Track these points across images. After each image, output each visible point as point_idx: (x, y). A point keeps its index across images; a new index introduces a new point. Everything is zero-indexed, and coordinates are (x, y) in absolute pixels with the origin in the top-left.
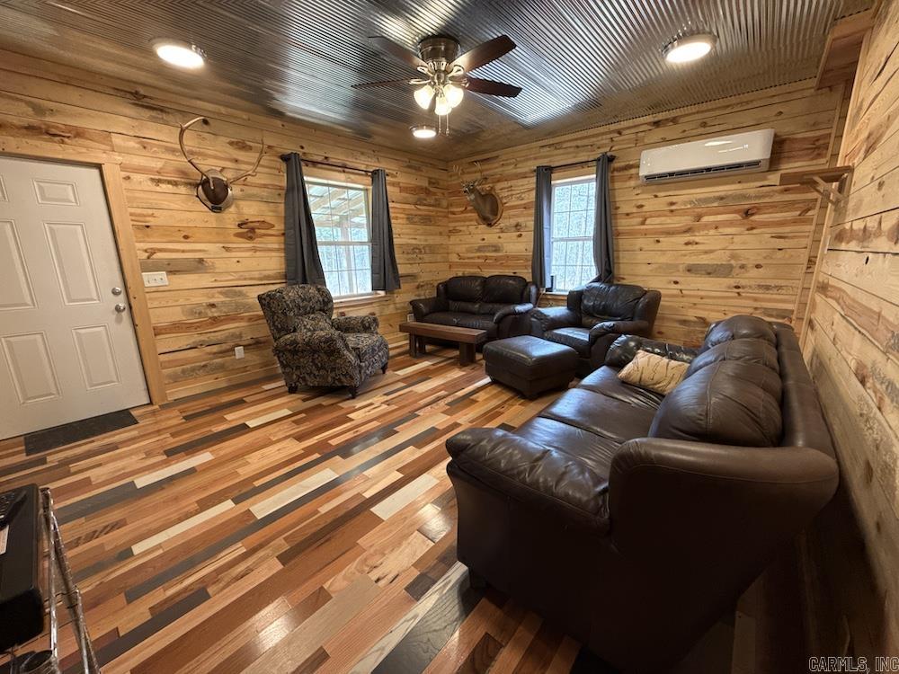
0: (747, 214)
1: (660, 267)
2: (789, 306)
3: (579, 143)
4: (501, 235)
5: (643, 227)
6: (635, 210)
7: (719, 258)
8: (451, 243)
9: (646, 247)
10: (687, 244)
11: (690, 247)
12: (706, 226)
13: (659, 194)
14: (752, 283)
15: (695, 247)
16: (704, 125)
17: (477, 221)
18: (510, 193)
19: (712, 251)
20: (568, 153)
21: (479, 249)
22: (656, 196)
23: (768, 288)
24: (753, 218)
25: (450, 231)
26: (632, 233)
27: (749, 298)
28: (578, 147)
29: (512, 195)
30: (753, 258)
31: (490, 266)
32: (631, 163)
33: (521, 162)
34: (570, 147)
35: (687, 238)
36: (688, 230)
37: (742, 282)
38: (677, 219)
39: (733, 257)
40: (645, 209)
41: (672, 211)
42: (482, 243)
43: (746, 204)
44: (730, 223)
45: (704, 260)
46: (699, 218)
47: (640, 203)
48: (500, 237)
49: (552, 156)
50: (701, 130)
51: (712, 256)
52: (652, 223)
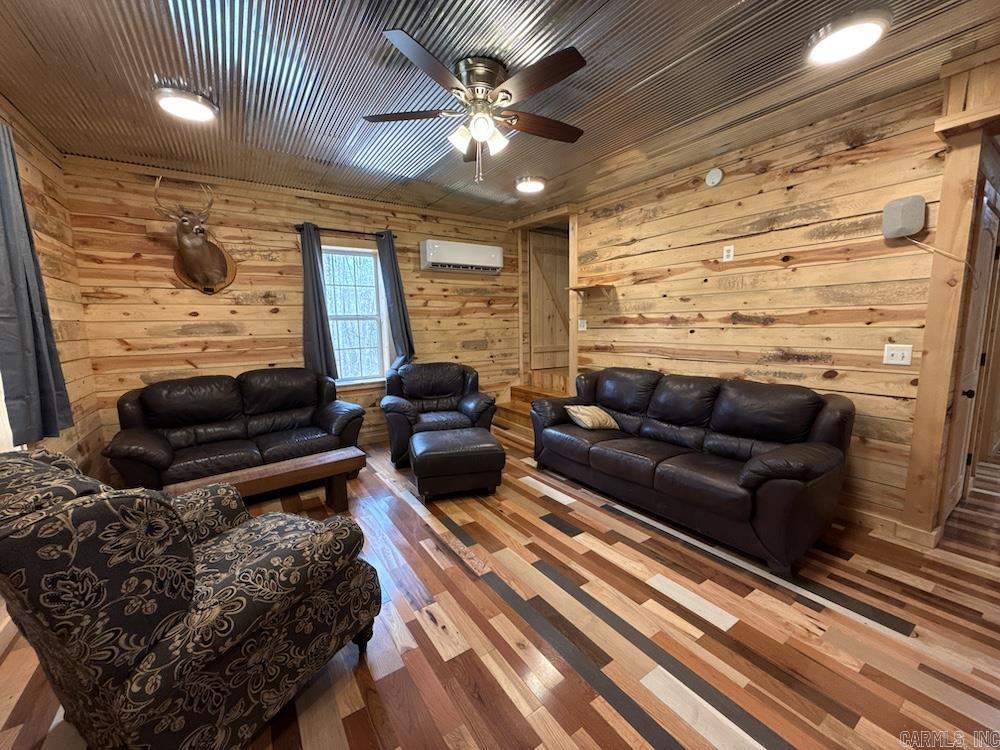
0: (489, 303)
1: (443, 346)
3: (353, 210)
4: (235, 308)
5: (426, 308)
6: (417, 292)
7: (480, 335)
8: (87, 318)
9: (430, 327)
10: (459, 325)
11: (462, 327)
12: (470, 310)
13: (435, 280)
14: (498, 352)
15: (465, 327)
17: (172, 281)
18: (247, 247)
19: (475, 330)
20: (337, 217)
21: (186, 331)
22: (432, 282)
23: (506, 355)
24: (492, 306)
25: (85, 295)
26: (417, 313)
27: (499, 364)
28: (348, 213)
29: (252, 251)
30: (497, 336)
31: (216, 358)
32: (408, 246)
33: (262, 206)
34: (341, 211)
35: (457, 320)
36: (458, 313)
37: (494, 353)
38: (449, 303)
39: (487, 334)
40: (424, 292)
41: (445, 296)
42: (193, 320)
43: (488, 297)
44: (482, 310)
45: (471, 337)
46: (464, 304)
47: (420, 286)
48: (233, 312)
49: (318, 214)
50: (453, 234)
51: (475, 334)
52: (433, 306)
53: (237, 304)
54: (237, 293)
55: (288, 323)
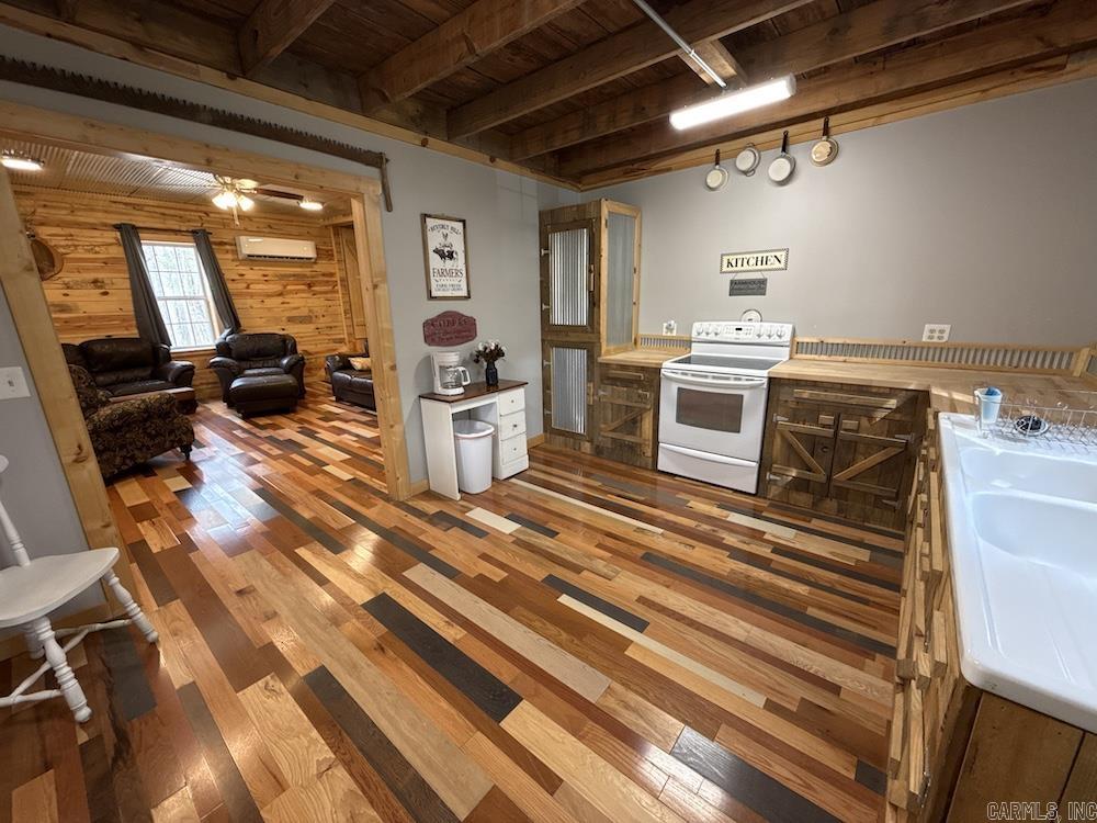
0: (310, 286)
2: (342, 336)
3: (167, 211)
4: (66, 291)
5: (248, 291)
6: (237, 277)
7: (304, 312)
9: (254, 306)
10: (282, 304)
11: (285, 305)
12: (291, 292)
13: (254, 268)
14: (323, 325)
15: (289, 305)
16: (270, 227)
18: (70, 243)
19: (298, 308)
20: (153, 217)
22: (252, 269)
23: (331, 328)
24: (313, 288)
26: (240, 295)
28: (164, 214)
29: (76, 246)
30: (320, 312)
33: (79, 209)
35: (280, 299)
36: (281, 294)
37: (319, 326)
38: (271, 286)
39: (310, 311)
40: (245, 277)
41: (266, 281)
43: (308, 281)
44: (303, 291)
45: (295, 313)
46: (285, 287)
47: (240, 272)
48: (66, 295)
49: (134, 215)
50: (268, 230)
51: (298, 311)
52: (255, 288)
53: (68, 288)
54: (66, 280)
55: (119, 302)
